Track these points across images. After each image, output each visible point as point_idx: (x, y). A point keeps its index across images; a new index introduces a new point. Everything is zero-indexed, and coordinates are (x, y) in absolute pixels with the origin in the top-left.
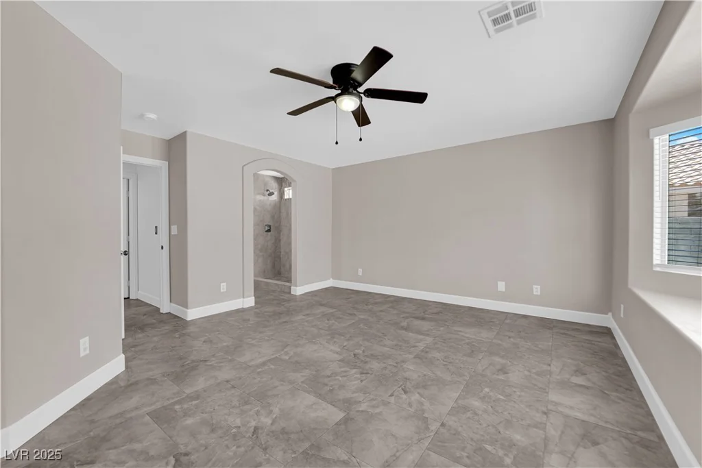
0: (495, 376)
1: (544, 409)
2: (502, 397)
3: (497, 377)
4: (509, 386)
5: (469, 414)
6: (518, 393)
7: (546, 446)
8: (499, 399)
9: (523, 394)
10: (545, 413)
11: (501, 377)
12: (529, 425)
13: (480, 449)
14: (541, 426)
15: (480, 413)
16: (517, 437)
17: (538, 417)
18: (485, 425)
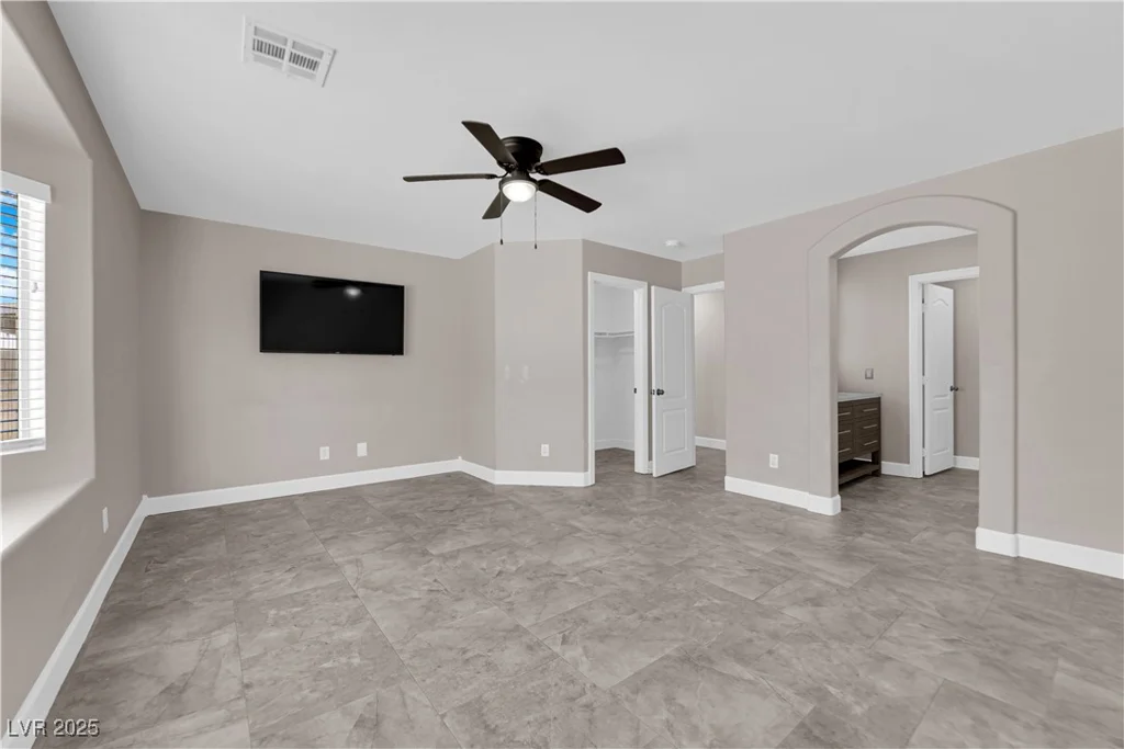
0: (370, 698)
1: (250, 693)
2: (326, 665)
3: (367, 699)
4: (330, 696)
5: (343, 619)
6: (306, 692)
7: (237, 645)
8: (327, 660)
9: (298, 698)
10: (248, 686)
11: (358, 705)
12: (265, 654)
13: (303, 604)
14: (247, 665)
15: (333, 628)
16: (274, 634)
17: (256, 674)
18: (316, 621)
